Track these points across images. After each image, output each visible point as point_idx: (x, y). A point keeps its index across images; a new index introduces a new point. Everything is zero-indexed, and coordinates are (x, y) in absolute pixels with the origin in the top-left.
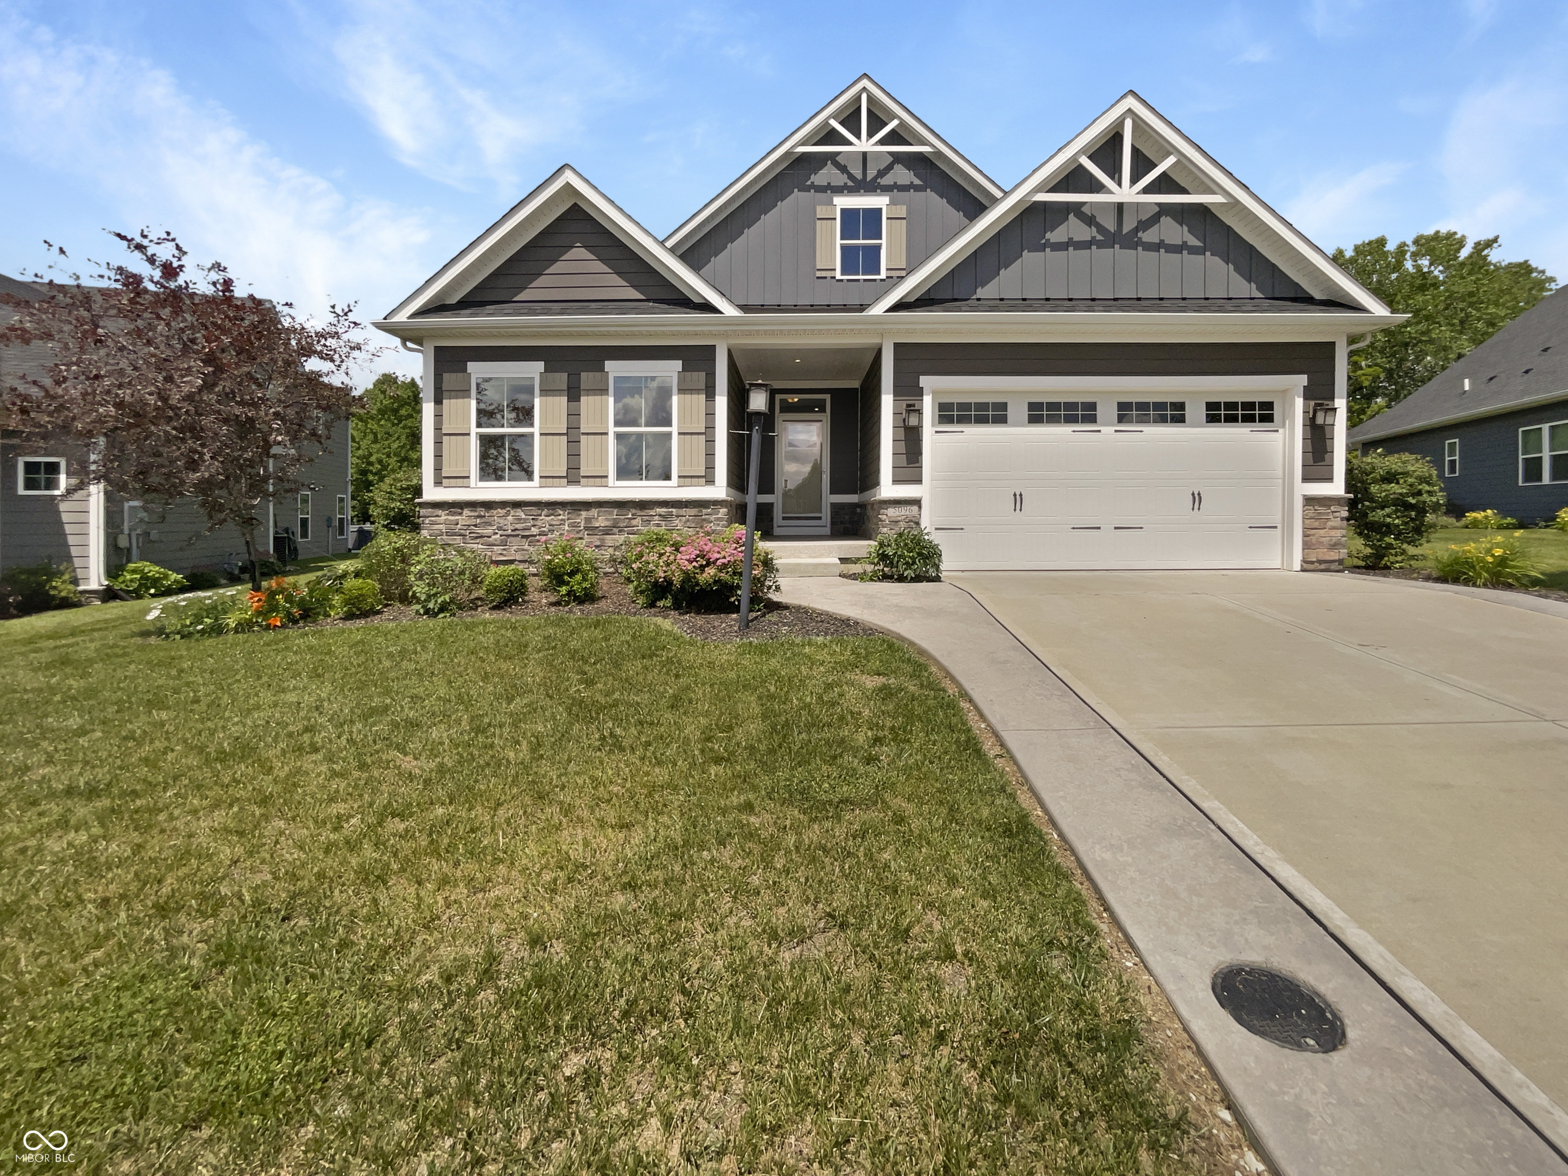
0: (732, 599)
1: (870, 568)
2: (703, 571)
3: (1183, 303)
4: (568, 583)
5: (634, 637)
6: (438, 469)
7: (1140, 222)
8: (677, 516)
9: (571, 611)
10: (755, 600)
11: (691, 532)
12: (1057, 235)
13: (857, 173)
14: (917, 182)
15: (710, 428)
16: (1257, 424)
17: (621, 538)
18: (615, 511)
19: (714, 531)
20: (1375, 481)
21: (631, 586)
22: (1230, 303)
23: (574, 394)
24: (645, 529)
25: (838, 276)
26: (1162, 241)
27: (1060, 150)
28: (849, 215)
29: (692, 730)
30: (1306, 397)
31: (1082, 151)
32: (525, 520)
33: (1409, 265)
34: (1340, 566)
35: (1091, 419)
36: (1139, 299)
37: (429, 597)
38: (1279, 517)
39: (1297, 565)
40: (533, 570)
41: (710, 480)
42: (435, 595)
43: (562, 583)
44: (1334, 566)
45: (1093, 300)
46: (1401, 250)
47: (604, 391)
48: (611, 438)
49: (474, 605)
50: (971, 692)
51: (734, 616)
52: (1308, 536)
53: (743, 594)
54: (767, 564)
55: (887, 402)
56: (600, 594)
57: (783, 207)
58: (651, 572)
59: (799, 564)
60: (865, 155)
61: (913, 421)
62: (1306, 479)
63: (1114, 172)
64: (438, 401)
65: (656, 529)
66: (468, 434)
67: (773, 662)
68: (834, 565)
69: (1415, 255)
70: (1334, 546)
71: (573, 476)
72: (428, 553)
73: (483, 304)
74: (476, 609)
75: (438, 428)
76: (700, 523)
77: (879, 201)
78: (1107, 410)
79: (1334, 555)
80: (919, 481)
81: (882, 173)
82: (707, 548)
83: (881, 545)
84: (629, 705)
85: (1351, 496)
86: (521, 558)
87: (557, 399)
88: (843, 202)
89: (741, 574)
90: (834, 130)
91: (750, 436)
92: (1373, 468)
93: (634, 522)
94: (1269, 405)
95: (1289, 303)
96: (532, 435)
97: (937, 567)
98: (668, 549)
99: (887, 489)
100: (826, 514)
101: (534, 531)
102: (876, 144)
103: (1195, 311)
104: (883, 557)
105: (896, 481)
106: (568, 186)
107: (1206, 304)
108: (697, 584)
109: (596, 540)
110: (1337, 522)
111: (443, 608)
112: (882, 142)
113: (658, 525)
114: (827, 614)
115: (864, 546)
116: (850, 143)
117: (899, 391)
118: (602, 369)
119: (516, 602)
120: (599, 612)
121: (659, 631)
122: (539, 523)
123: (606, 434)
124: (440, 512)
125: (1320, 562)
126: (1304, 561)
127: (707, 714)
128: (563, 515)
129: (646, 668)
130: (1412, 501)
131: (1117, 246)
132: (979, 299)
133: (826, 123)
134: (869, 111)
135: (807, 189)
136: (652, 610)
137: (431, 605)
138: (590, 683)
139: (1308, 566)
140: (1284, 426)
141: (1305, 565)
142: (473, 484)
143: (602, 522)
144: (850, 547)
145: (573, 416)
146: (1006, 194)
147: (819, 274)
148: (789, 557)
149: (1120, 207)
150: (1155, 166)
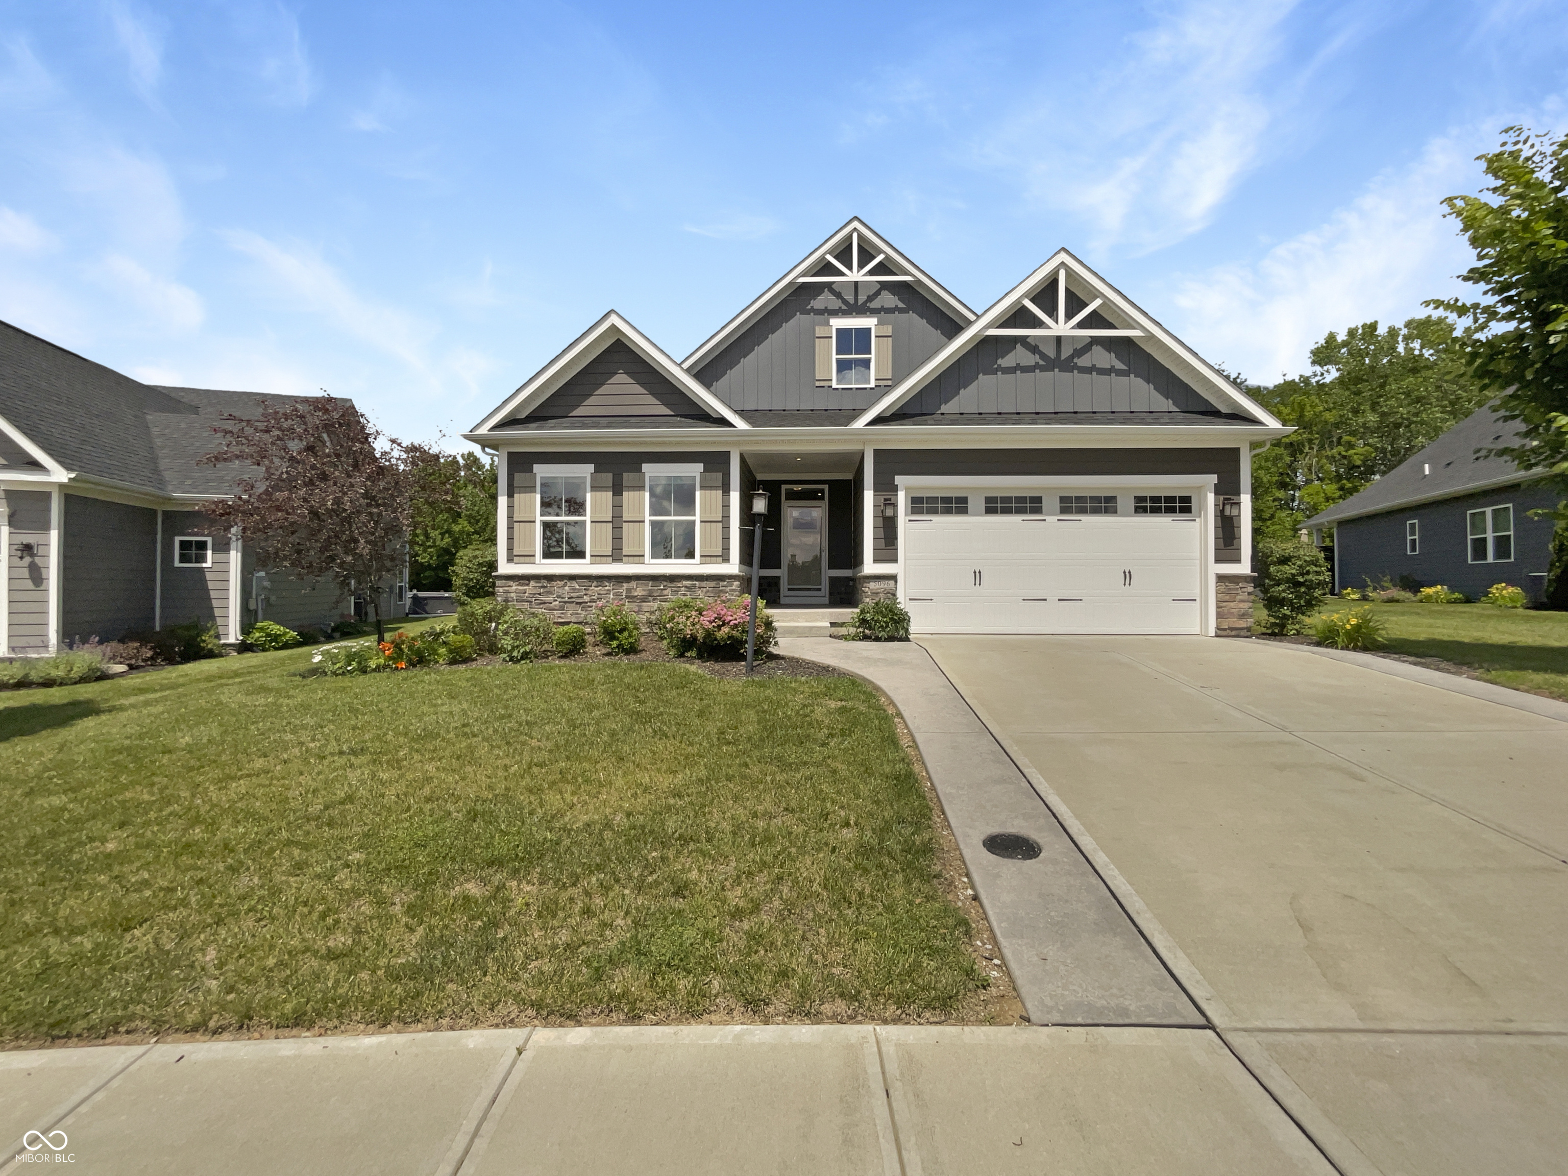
0: (742, 651)
1: (852, 630)
2: (720, 630)
3: (1113, 417)
4: (617, 639)
5: (669, 676)
6: (510, 549)
7: (1075, 350)
8: (700, 588)
9: (620, 659)
10: (757, 652)
11: (711, 600)
12: (1007, 361)
13: (850, 298)
14: (901, 305)
15: (726, 517)
16: (1178, 514)
17: (655, 605)
18: (650, 583)
19: (729, 600)
20: (1274, 563)
21: (665, 642)
22: (1152, 417)
23: (617, 490)
24: (674, 598)
25: (834, 386)
26: (1094, 366)
27: (1007, 294)
28: (843, 334)
29: (712, 728)
30: (1217, 493)
31: (1025, 295)
32: (579, 590)
33: (1401, 348)
34: (1247, 633)
35: (1037, 510)
36: (1075, 413)
37: (513, 648)
38: (1198, 591)
39: (1212, 631)
40: (588, 630)
41: (726, 559)
42: (517, 647)
43: (613, 638)
44: (1242, 633)
45: (1037, 413)
46: (1393, 333)
47: (641, 488)
48: (647, 524)
49: (545, 655)
50: (903, 712)
51: (743, 663)
52: (1221, 607)
53: (749, 648)
54: (768, 625)
55: (869, 497)
56: (640, 648)
57: (789, 327)
58: (681, 630)
59: (797, 627)
60: (856, 283)
61: (889, 512)
62: (1217, 561)
63: (1052, 311)
64: (510, 495)
65: (684, 598)
66: (534, 522)
67: (769, 692)
68: (826, 628)
69: (1406, 338)
70: (1243, 616)
71: (617, 555)
72: (512, 615)
73: (546, 418)
74: (547, 657)
75: (510, 517)
76: (718, 593)
77: (869, 322)
78: (1051, 503)
79: (1242, 624)
80: (895, 560)
81: (870, 299)
82: (723, 613)
83: (862, 612)
84: (670, 714)
85: (1256, 574)
86: (576, 620)
87: (604, 494)
88: (838, 323)
89: (747, 632)
90: (829, 263)
91: (753, 531)
92: (1272, 552)
93: (665, 592)
94: (1187, 499)
95: (1200, 416)
96: (584, 522)
97: (907, 630)
98: (694, 613)
99: (870, 567)
100: (825, 586)
101: (586, 598)
102: (865, 275)
103: (1121, 423)
104: (863, 622)
105: (876, 561)
106: (614, 328)
107: (1130, 417)
108: (716, 639)
109: (634, 606)
110: (1245, 596)
111: (525, 656)
112: (871, 273)
113: (684, 595)
114: (814, 663)
115: (848, 613)
116: (842, 274)
117: (878, 488)
118: (639, 470)
119: (578, 653)
120: (641, 660)
121: (687, 673)
122: (589, 592)
123: (643, 522)
124: (511, 583)
125: (1232, 629)
126: (1218, 628)
127: (722, 721)
128: (609, 586)
129: (679, 694)
130: (1301, 579)
131: (1056, 370)
132: (942, 414)
133: (823, 258)
134: (859, 246)
135: (808, 312)
136: (682, 659)
137: (515, 654)
138: (642, 702)
139: (1221, 632)
140: (1200, 516)
141: (1219, 632)
142: (537, 561)
143: (639, 592)
144: (840, 614)
145: (617, 507)
146: (978, 317)
147: (818, 384)
148: (789, 621)
149: (1059, 339)
150: (1087, 305)
